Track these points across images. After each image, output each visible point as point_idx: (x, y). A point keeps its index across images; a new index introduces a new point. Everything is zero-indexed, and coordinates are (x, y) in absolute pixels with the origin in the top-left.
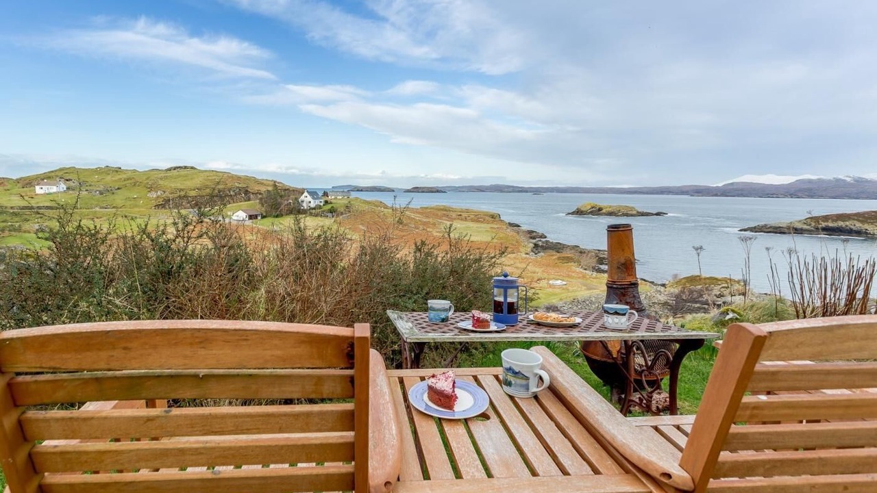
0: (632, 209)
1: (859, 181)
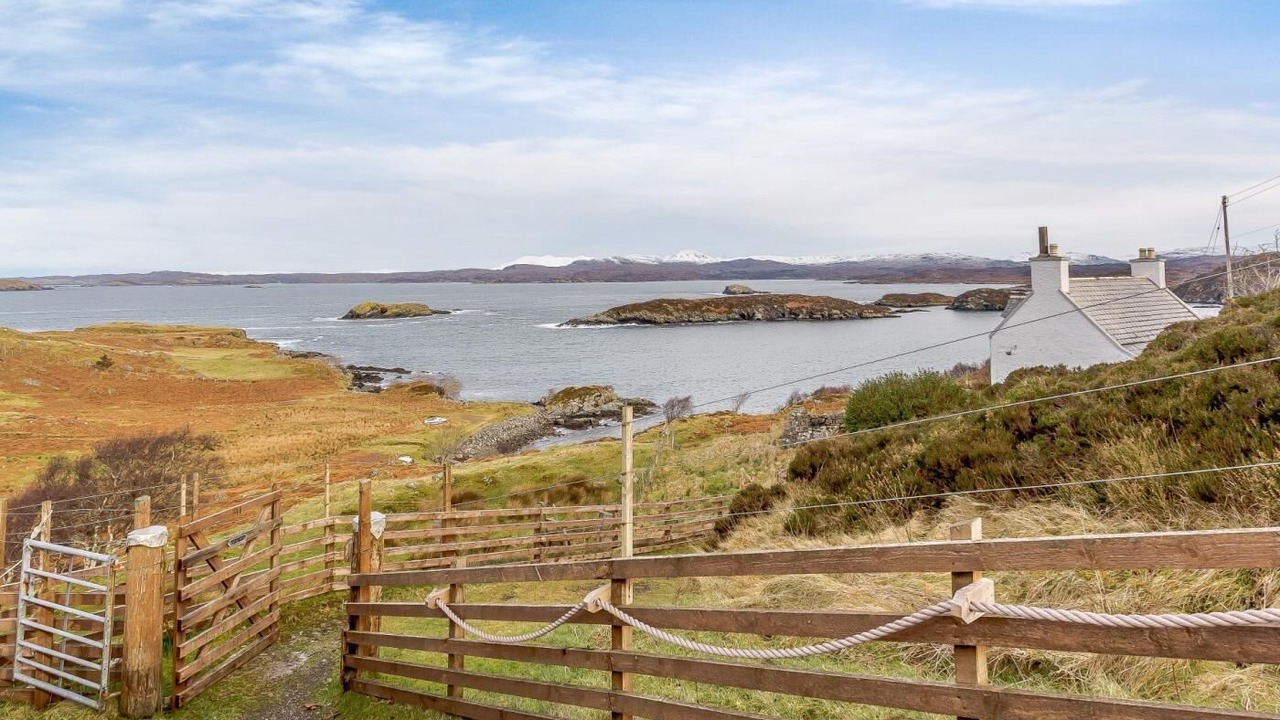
0: (424, 307)
1: (625, 263)
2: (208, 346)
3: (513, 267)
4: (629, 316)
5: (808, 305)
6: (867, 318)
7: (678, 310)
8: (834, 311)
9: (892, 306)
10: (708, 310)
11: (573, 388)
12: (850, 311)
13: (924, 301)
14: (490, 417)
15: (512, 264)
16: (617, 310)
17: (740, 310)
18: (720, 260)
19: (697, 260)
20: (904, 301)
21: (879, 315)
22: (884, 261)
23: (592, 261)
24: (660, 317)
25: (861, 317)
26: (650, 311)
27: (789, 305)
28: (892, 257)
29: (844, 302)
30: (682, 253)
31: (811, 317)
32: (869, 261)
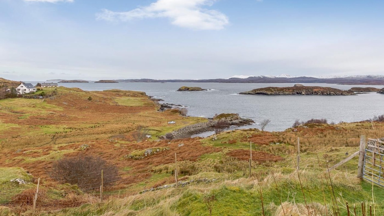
1: (264, 78)
2: (132, 96)
3: (231, 78)
4: (259, 92)
5: (322, 90)
6: (345, 95)
7: (275, 91)
8: (331, 92)
9: (354, 91)
10: (286, 91)
11: (224, 114)
12: (338, 93)
13: (368, 90)
14: (191, 122)
15: (231, 77)
16: (255, 90)
17: (297, 91)
18: (294, 77)
19: (287, 77)
20: (360, 90)
21: (349, 94)
22: (352, 78)
23: (254, 77)
24: (269, 93)
25: (342, 94)
26: (266, 90)
27: (315, 90)
28: (355, 77)
29: (335, 89)
30: (282, 75)
31: (323, 94)
32: (347, 78)
